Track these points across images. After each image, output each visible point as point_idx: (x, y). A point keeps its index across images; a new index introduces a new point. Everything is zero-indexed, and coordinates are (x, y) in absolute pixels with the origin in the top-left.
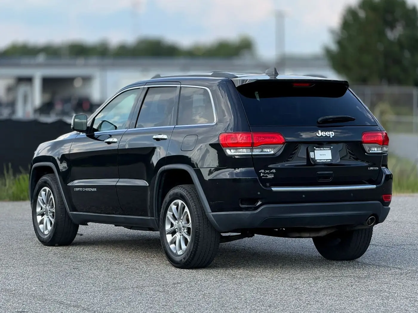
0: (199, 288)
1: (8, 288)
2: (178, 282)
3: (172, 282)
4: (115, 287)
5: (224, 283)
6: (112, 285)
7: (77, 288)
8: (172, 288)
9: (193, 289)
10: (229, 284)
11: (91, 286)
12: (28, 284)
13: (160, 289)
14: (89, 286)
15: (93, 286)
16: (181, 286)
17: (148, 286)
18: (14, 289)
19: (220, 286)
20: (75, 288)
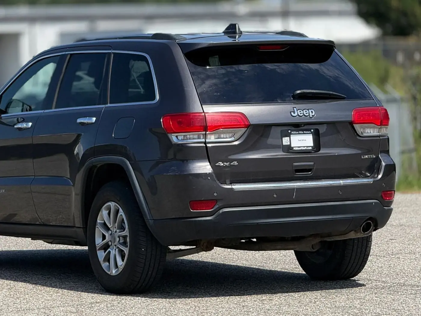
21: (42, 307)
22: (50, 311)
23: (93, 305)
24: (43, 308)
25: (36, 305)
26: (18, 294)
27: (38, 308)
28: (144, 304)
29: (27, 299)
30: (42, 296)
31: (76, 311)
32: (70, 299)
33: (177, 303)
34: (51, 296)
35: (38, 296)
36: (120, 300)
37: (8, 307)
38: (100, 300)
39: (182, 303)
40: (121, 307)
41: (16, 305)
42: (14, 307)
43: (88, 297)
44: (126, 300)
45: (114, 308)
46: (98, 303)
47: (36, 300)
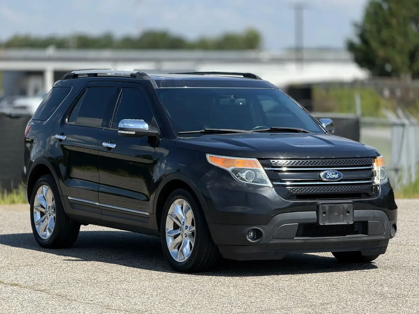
0: (354, 310)
1: (137, 308)
2: (324, 303)
3: (318, 302)
4: (258, 308)
5: (378, 304)
6: (253, 305)
7: (215, 309)
8: (323, 310)
9: (348, 311)
10: (385, 306)
11: (229, 307)
12: (156, 303)
13: (311, 312)
14: (227, 307)
15: (232, 306)
16: (331, 308)
17: (294, 307)
18: (145, 309)
19: (376, 308)
20: (213, 308)
21: (280, 307)
22: (290, 311)
23: (325, 306)
24: (282, 309)
25: (272, 304)
26: (247, 293)
27: (277, 308)
28: (371, 307)
29: (259, 298)
30: (270, 295)
31: (314, 312)
32: (299, 299)
33: (400, 306)
34: (277, 295)
35: (267, 295)
36: (344, 301)
37: (249, 306)
38: (327, 301)
39: (405, 306)
40: (353, 310)
41: (253, 304)
42: (254, 306)
43: (313, 297)
44: (351, 302)
45: (347, 311)
46: (328, 304)
47: (268, 299)
